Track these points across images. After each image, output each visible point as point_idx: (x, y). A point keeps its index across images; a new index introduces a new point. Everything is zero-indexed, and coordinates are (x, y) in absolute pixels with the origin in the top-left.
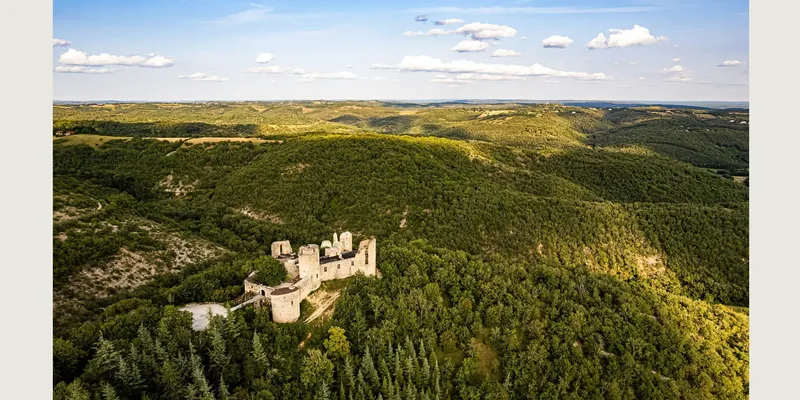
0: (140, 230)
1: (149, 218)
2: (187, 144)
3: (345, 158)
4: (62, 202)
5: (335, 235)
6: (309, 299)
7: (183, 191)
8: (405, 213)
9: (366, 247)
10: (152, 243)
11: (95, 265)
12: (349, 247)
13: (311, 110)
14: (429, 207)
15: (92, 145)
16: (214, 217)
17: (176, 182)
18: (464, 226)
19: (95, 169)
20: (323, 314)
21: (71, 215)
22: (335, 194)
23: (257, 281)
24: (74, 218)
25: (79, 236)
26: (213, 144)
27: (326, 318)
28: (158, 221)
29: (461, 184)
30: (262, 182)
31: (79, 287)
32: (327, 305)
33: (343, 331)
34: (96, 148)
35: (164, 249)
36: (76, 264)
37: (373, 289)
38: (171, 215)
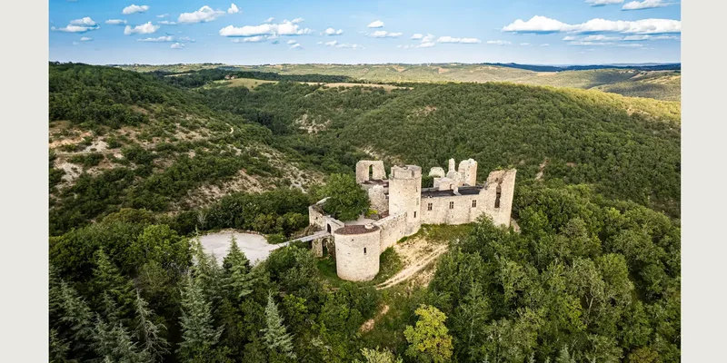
0: (261, 156)
1: (275, 147)
2: (324, 88)
3: (476, 102)
4: (200, 123)
5: (452, 162)
6: (397, 249)
7: (315, 129)
8: (542, 166)
9: (500, 181)
10: (268, 169)
11: (213, 183)
12: (471, 180)
13: (447, 70)
14: (574, 161)
15: (249, 87)
16: (338, 153)
17: (309, 121)
18: (621, 186)
19: (248, 107)
20: (415, 277)
21: (203, 136)
22: (462, 139)
23: (325, 211)
24: (206, 138)
25: (206, 155)
26: (348, 88)
27: (419, 283)
28: (281, 150)
29: (619, 137)
30: (386, 123)
31: (195, 202)
32: (423, 263)
33: (443, 316)
34: (251, 90)
35: (280, 176)
36: (197, 179)
37: (506, 249)
38: (298, 148)
